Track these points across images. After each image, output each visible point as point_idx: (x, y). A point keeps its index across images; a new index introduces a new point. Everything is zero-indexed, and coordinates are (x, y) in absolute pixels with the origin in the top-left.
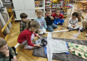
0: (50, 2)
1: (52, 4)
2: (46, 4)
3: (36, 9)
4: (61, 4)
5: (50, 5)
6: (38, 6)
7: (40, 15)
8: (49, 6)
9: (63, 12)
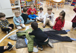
0: (24, 2)
1: (26, 2)
2: (21, 3)
3: (13, 7)
4: (34, 2)
5: (24, 3)
6: (14, 5)
7: (18, 15)
8: (24, 5)
9: (36, 8)
